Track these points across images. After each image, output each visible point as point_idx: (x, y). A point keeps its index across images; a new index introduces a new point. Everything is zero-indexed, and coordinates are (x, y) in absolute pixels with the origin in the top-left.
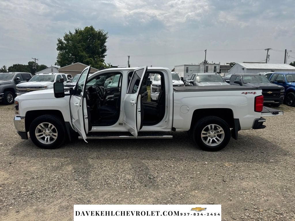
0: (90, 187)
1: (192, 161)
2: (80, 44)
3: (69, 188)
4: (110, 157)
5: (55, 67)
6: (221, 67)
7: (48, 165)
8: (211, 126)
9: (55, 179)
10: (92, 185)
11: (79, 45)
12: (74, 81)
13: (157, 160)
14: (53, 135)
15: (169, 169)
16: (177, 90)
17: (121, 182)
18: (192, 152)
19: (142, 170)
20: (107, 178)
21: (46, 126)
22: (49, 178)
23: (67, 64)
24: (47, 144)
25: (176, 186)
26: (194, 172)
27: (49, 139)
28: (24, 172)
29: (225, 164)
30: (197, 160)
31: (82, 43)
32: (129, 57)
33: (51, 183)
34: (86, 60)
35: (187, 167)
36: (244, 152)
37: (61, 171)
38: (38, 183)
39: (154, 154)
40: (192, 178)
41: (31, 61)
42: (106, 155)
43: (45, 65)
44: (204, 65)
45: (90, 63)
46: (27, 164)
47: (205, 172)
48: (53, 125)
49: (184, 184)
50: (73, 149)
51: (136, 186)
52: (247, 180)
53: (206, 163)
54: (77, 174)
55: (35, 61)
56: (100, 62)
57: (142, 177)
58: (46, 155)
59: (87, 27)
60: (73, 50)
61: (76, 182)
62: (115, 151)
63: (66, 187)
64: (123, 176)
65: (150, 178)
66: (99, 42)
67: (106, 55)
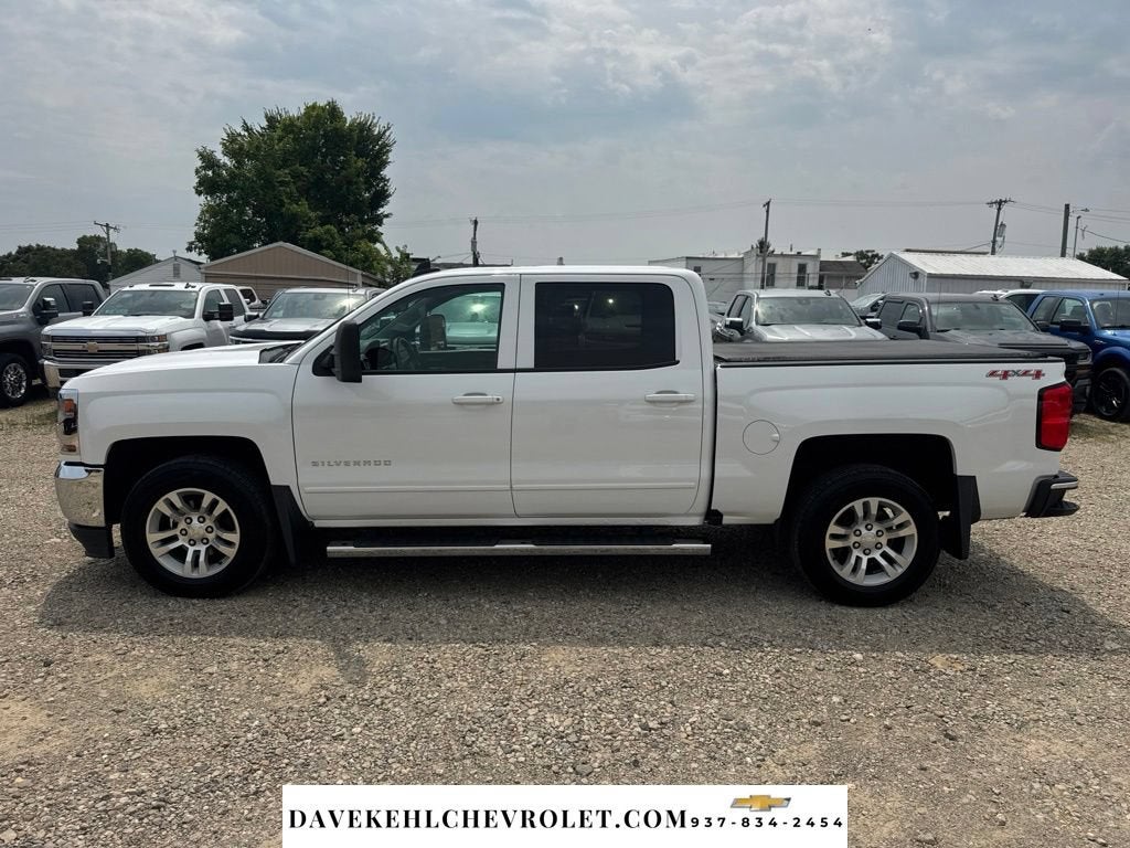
0: (405, 771)
1: (797, 650)
2: (287, 171)
3: (315, 775)
4: (459, 631)
5: (189, 260)
6: (825, 266)
7: (210, 670)
8: (866, 506)
9: (249, 736)
10: (411, 758)
11: (284, 174)
12: (275, 314)
13: (656, 645)
14: (219, 538)
15: (714, 686)
16: (726, 361)
17: (530, 746)
18: (787, 609)
19: (607, 692)
20: (468, 727)
21: (192, 502)
22: (222, 728)
23: (235, 246)
24: (195, 575)
25: (759, 763)
26: (819, 699)
27: (202, 558)
28: (110, 704)
29: (932, 661)
30: (820, 647)
31: (294, 167)
32: (476, 223)
33: (233, 753)
34: (310, 234)
35: (785, 676)
36: (992, 607)
37: (270, 698)
38: (180, 754)
39: (638, 620)
40: (817, 724)
41: (88, 235)
42: (443, 622)
43: (145, 251)
44: (760, 259)
45: (324, 244)
46: (118, 666)
47: (862, 696)
48: (221, 500)
49: (792, 752)
50: (304, 596)
51: (596, 765)
52: (1042, 732)
53: (858, 656)
54: (337, 711)
55: (108, 234)
56: (366, 240)
57: (610, 723)
58: (194, 627)
59: (314, 107)
60: (261, 192)
61: (341, 748)
62: (478, 605)
63: (300, 773)
64: (531, 718)
65: (645, 727)
66: (360, 164)
67: (387, 216)
